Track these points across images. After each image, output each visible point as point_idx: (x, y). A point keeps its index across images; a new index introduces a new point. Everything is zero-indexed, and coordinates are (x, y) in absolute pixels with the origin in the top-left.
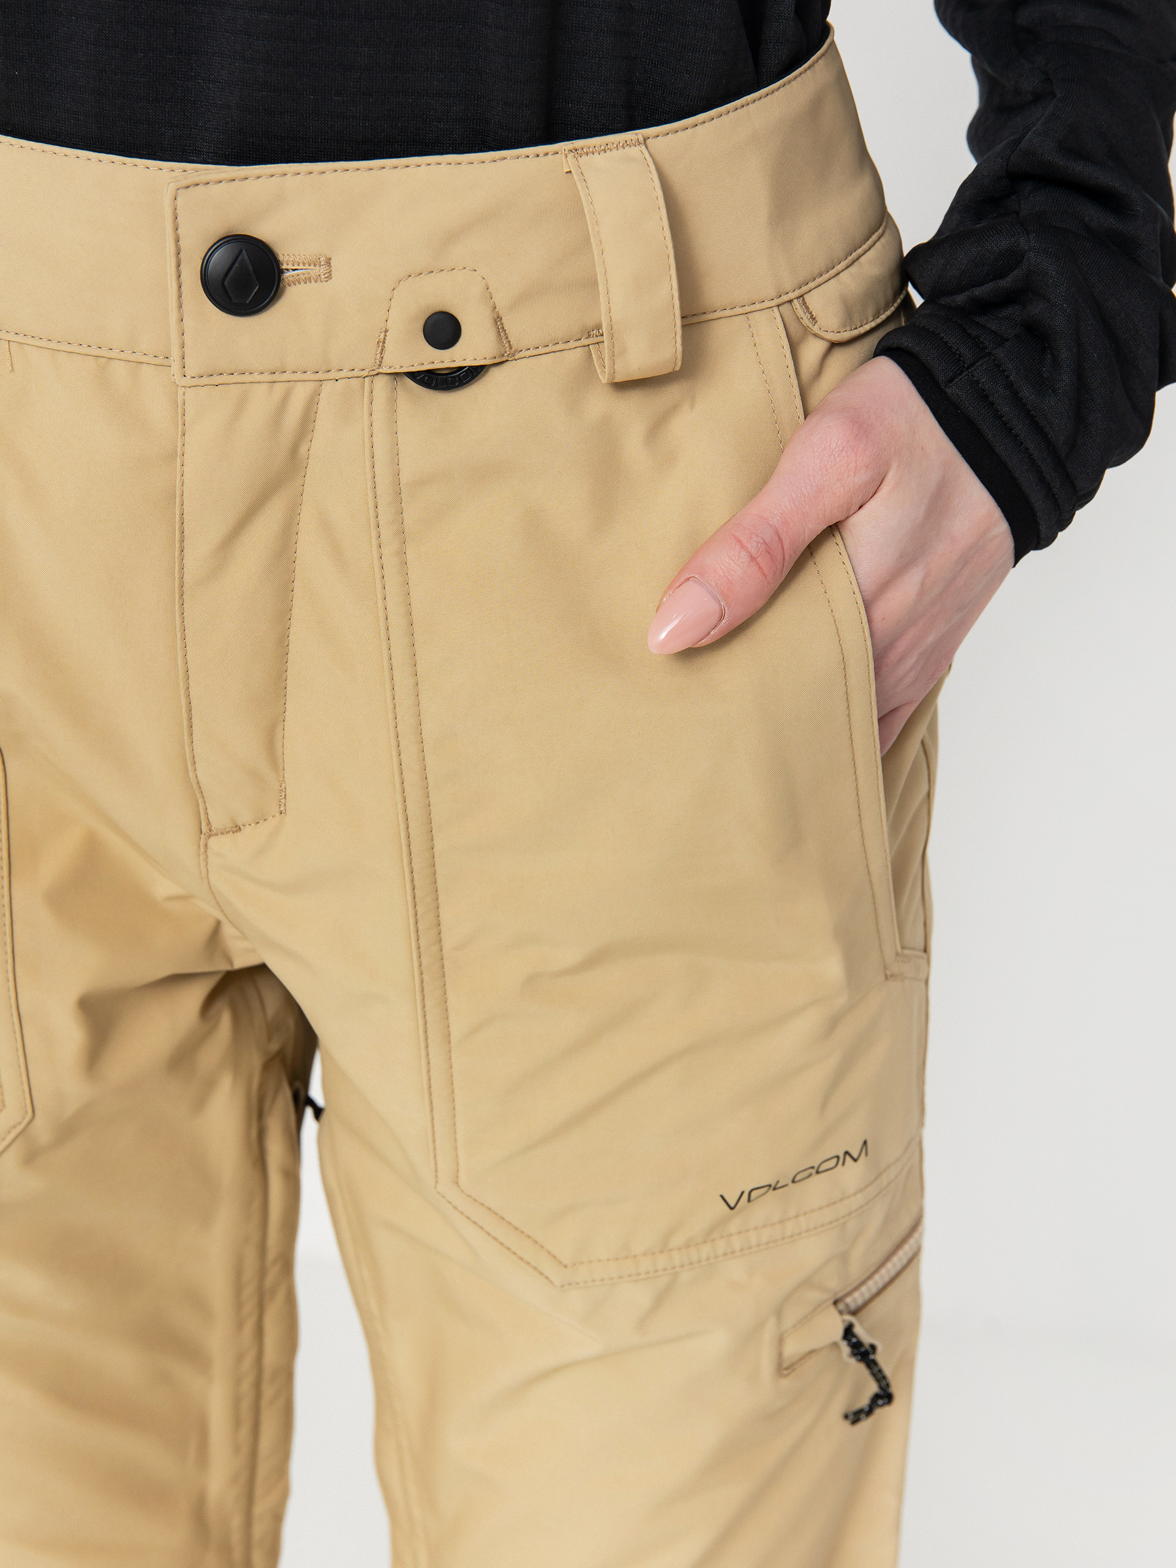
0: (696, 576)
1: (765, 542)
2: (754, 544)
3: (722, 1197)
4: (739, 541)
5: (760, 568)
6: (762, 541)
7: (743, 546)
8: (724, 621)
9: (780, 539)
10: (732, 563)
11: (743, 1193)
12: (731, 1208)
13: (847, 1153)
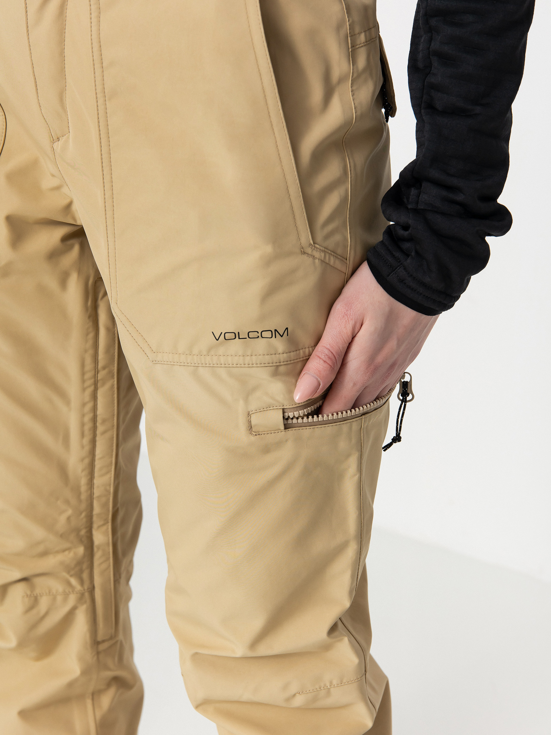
0: (307, 372)
1: (327, 355)
2: (323, 356)
3: (213, 332)
4: (319, 357)
5: (328, 364)
6: (326, 355)
7: (320, 358)
8: (321, 386)
9: (332, 353)
10: (318, 365)
11: (222, 333)
12: (217, 340)
13: (282, 336)
